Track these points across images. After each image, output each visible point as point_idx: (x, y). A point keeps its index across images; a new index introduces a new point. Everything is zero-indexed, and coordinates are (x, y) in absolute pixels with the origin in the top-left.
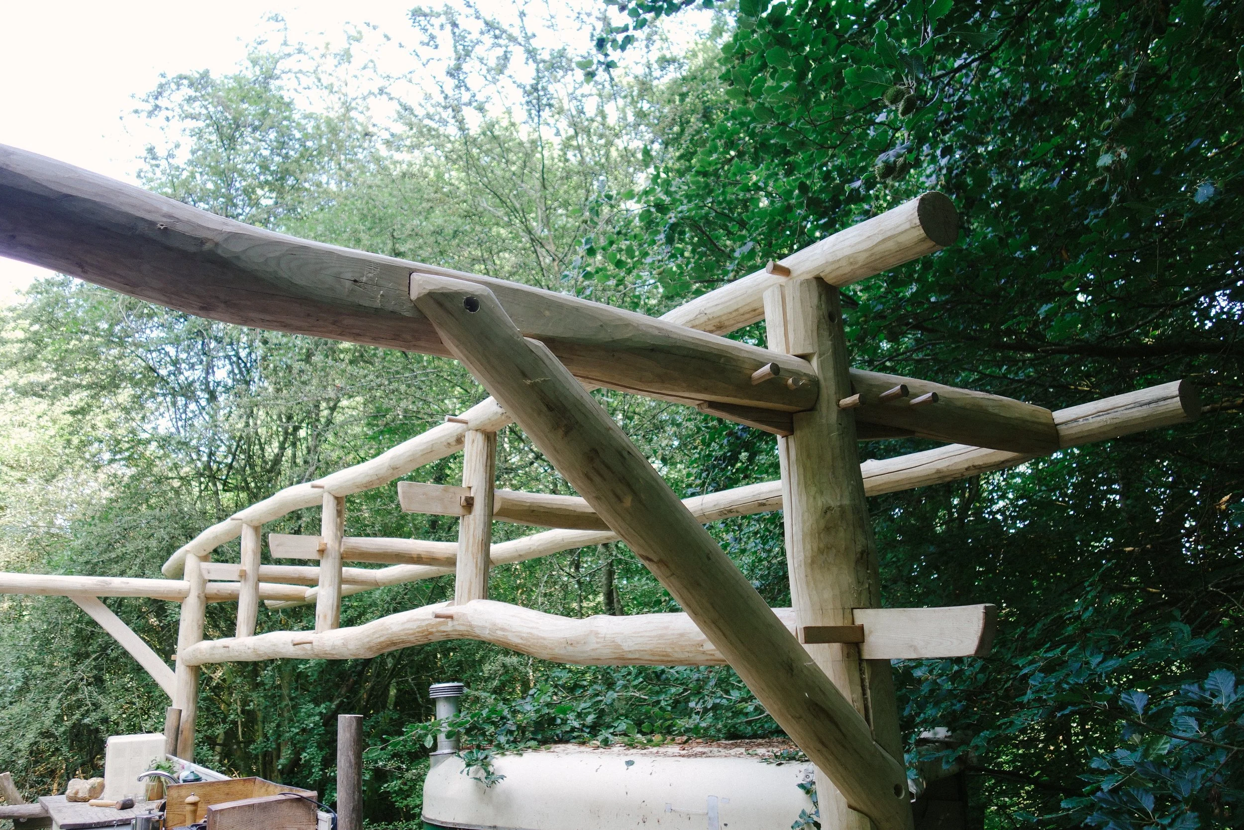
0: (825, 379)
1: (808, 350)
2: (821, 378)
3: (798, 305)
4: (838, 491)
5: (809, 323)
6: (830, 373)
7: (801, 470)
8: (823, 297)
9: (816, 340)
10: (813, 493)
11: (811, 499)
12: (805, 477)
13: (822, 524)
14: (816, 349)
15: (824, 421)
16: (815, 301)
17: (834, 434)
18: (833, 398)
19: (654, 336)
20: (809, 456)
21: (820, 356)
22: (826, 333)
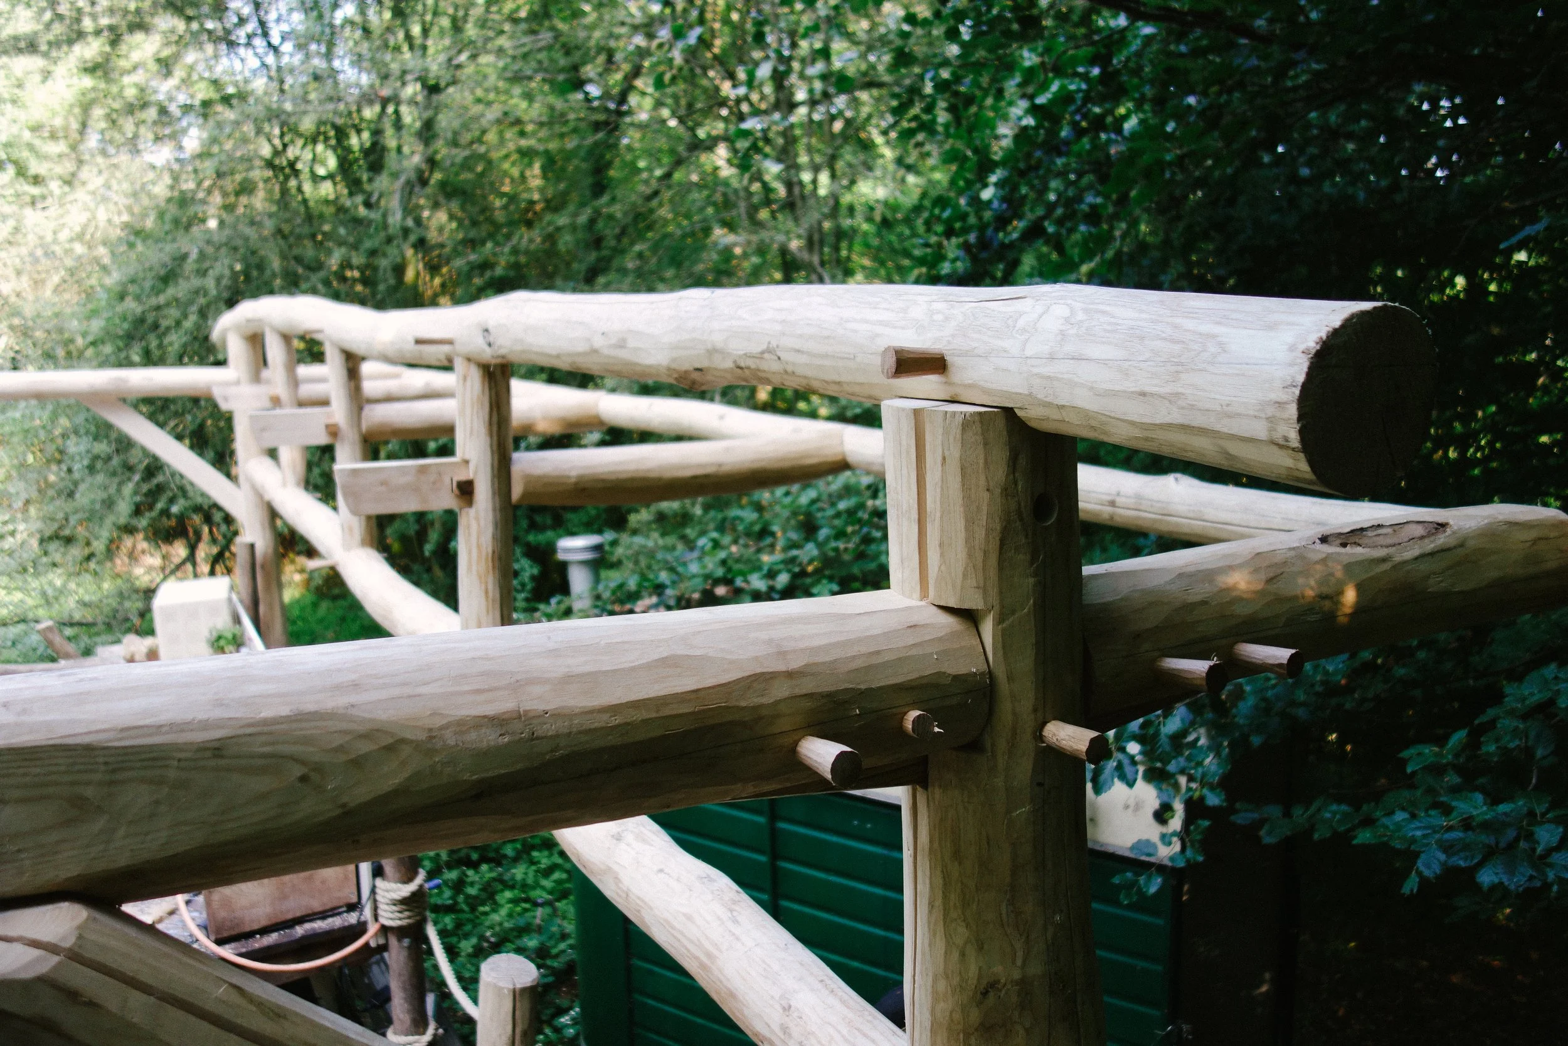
0: (1010, 678)
1: (974, 602)
2: (1001, 674)
3: (955, 482)
4: (1019, 945)
5: (980, 533)
6: (1026, 662)
7: (939, 881)
8: (1022, 461)
9: (993, 573)
10: (959, 941)
11: (956, 955)
12: (945, 897)
13: (975, 1016)
14: (994, 598)
15: (999, 782)
16: (1000, 473)
17: (1023, 811)
18: (1028, 722)
19: (484, 755)
20: (957, 855)
21: (1000, 620)
22: (1022, 557)
